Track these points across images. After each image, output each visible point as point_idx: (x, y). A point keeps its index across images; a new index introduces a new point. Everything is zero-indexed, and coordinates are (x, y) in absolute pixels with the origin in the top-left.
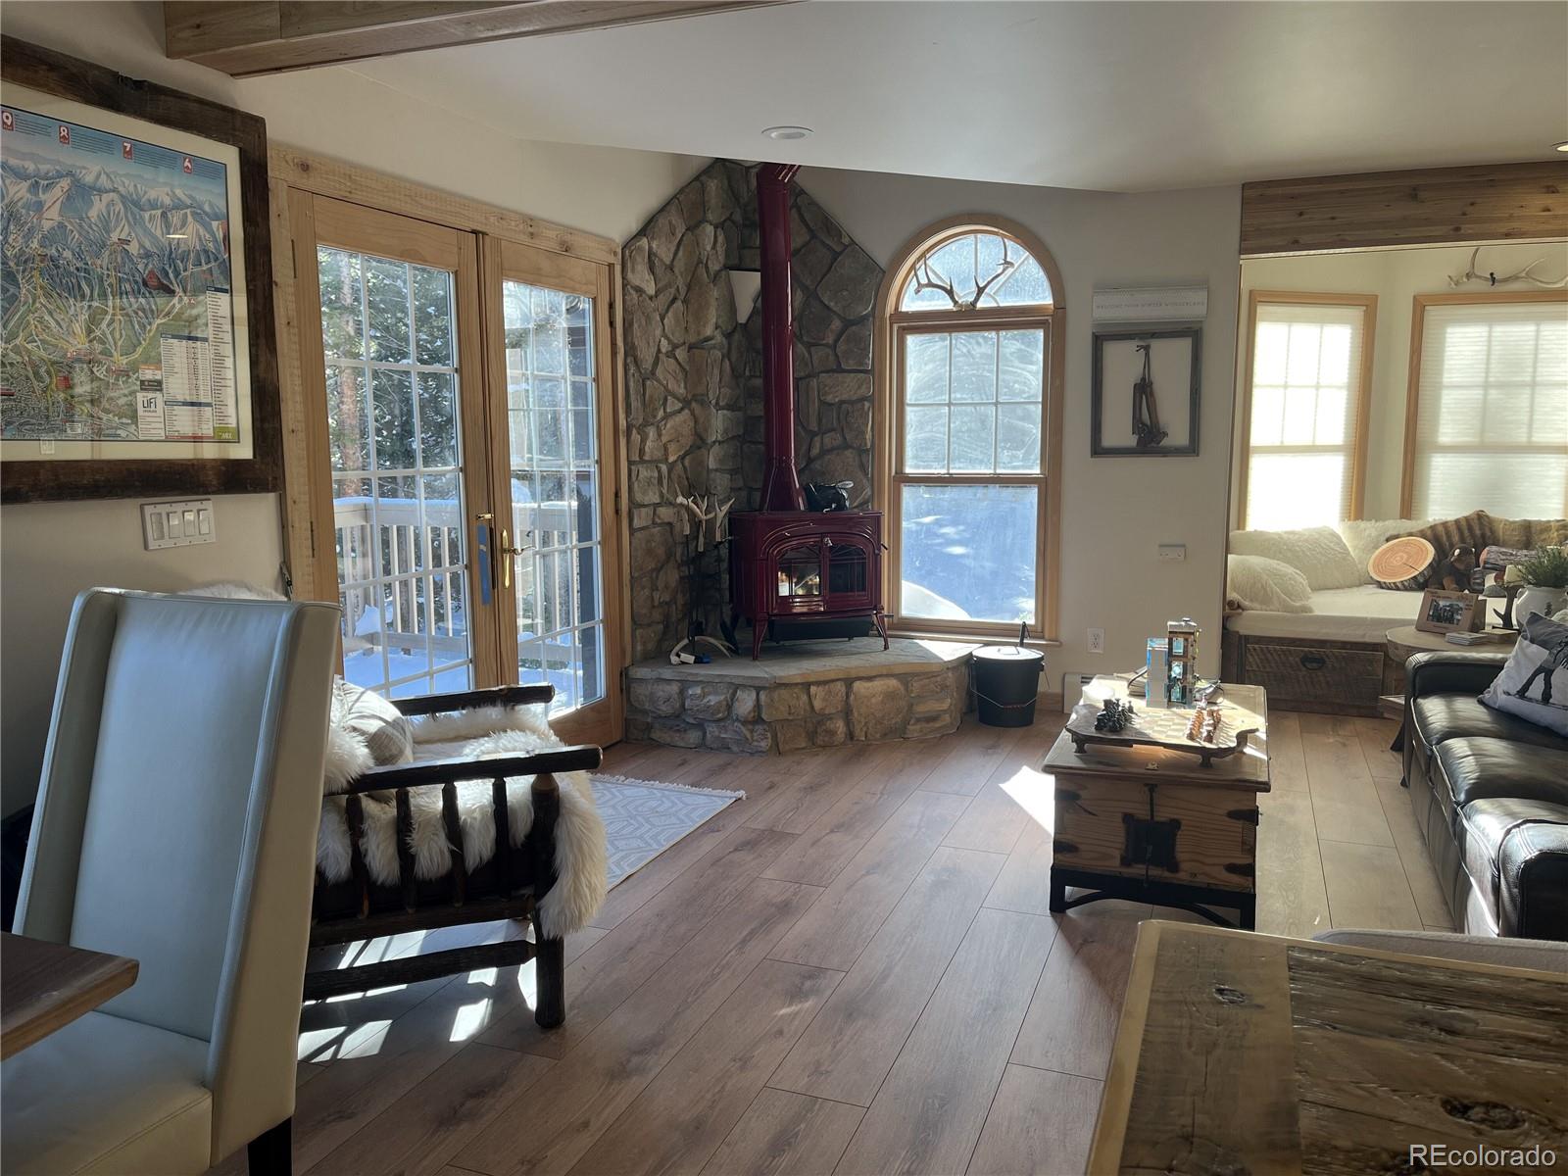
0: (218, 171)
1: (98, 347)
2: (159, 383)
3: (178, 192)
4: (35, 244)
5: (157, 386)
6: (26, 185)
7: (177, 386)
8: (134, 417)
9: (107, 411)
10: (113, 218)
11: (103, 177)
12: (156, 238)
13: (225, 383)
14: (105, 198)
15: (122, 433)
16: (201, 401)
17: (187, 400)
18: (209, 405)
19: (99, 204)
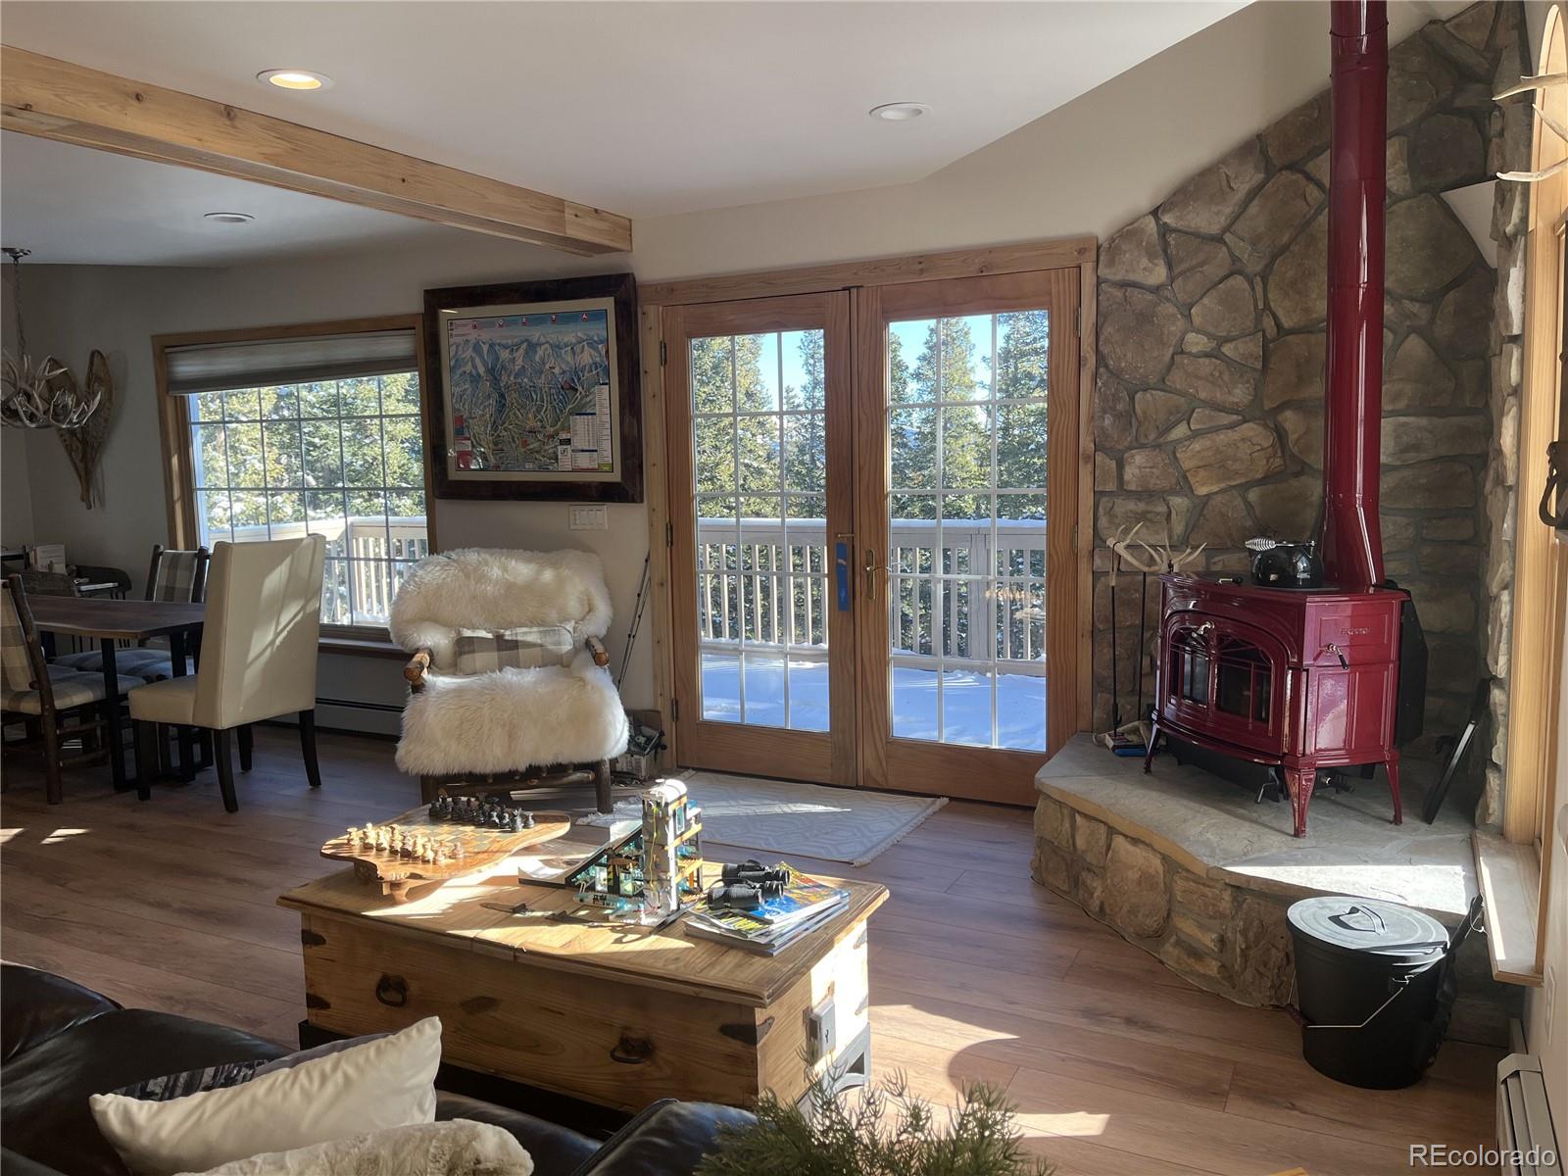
0: (601, 315)
1: (539, 424)
2: (569, 440)
3: (579, 334)
4: (512, 378)
6: (508, 351)
7: (579, 442)
8: (557, 459)
9: (544, 456)
10: (546, 357)
11: (542, 337)
12: (568, 363)
13: (606, 438)
14: (543, 347)
15: (551, 468)
16: (591, 448)
17: (585, 448)
18: (596, 451)
19: (540, 352)
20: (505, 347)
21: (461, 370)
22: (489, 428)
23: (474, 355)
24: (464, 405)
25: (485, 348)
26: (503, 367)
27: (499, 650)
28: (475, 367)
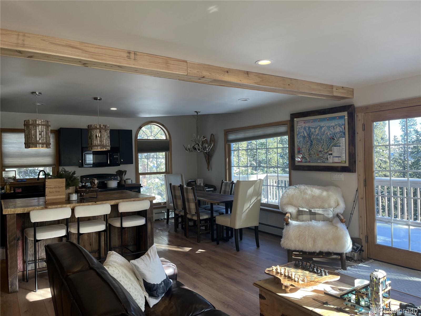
0: (343, 117)
1: (323, 149)
2: (332, 154)
3: (336, 123)
4: (315, 137)
5: (331, 154)
6: (314, 129)
7: (334, 154)
8: (327, 159)
9: (323, 159)
10: (325, 130)
11: (324, 125)
12: (332, 131)
13: (343, 153)
14: (324, 127)
15: (326, 162)
16: (339, 156)
17: (337, 156)
18: (340, 157)
19: (323, 129)
20: (313, 128)
21: (300, 135)
22: (308, 150)
23: (304, 131)
24: (300, 144)
25: (307, 128)
26: (312, 133)
27: (310, 215)
28: (304, 134)
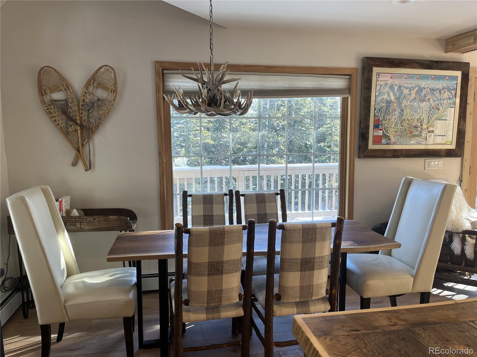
1: (419, 124)
3: (444, 85)
4: (408, 102)
5: (433, 131)
6: (408, 90)
7: (437, 132)
9: (420, 138)
10: (427, 94)
11: (426, 85)
12: (437, 97)
13: (450, 130)
14: (426, 90)
15: (423, 143)
16: (443, 135)
17: (440, 135)
18: (445, 136)
19: (424, 92)
20: (407, 88)
21: (382, 97)
22: (393, 125)
23: (389, 90)
24: (381, 114)
25: (396, 88)
26: (404, 97)
28: (390, 97)
